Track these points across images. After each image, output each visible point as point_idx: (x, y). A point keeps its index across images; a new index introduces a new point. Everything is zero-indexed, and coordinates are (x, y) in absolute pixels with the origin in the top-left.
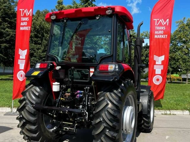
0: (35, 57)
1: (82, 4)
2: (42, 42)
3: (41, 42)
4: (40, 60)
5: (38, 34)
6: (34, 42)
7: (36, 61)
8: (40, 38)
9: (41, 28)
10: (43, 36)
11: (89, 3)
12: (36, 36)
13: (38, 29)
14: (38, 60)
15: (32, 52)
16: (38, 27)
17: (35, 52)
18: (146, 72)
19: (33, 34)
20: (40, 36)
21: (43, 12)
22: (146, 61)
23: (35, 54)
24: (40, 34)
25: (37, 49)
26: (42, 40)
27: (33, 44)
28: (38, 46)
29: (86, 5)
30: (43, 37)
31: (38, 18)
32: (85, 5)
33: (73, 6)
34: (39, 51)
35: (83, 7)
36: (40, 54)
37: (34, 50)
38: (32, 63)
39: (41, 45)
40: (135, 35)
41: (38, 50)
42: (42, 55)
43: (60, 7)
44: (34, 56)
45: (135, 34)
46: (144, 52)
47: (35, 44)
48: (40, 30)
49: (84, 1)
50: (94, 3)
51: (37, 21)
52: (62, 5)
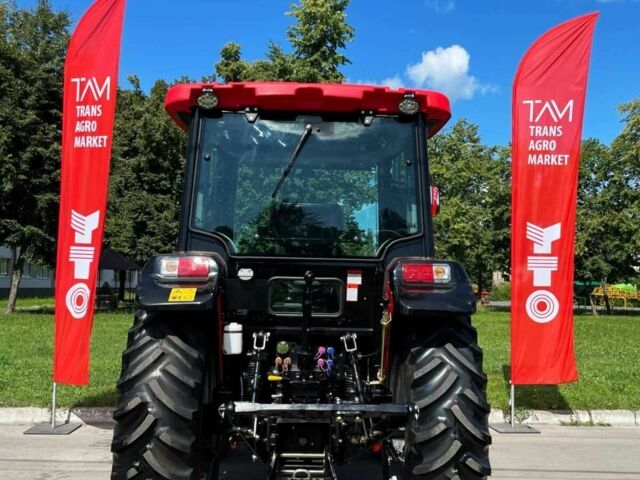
0: (152, 234)
2: (172, 184)
3: (169, 186)
4: (166, 245)
5: (161, 160)
6: (147, 187)
7: (152, 248)
8: (166, 171)
9: (171, 139)
10: (176, 164)
11: (324, 53)
12: (154, 167)
13: (159, 143)
14: (159, 244)
15: (142, 217)
16: (158, 136)
17: (151, 219)
19: (144, 159)
20: (166, 164)
23: (151, 224)
24: (165, 159)
25: (156, 208)
26: (172, 179)
27: (145, 193)
28: (161, 198)
29: (316, 60)
30: (175, 168)
31: (158, 105)
32: (312, 59)
33: (271, 63)
34: (162, 215)
35: (303, 66)
36: (166, 226)
37: (149, 213)
38: (142, 254)
39: (169, 196)
40: (482, 153)
41: (162, 212)
42: (170, 229)
43: (229, 68)
44: (147, 233)
45: (481, 150)
47: (152, 191)
48: (167, 146)
49: (306, 46)
50: (340, 52)
51: (155, 115)
52: (237, 60)
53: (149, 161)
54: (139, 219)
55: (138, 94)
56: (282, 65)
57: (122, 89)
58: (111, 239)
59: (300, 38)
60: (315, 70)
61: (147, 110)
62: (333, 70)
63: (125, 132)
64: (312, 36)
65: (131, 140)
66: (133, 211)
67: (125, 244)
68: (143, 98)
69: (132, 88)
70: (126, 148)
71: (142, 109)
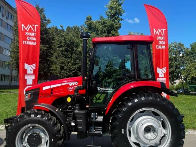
0: (66, 70)
1: (110, 19)
2: (72, 55)
3: (71, 56)
4: (69, 73)
5: (69, 49)
6: (64, 56)
7: (65, 74)
8: (70, 52)
9: (72, 42)
10: (73, 50)
11: (116, 17)
12: (67, 51)
13: (68, 44)
14: (68, 73)
15: (63, 65)
16: (68, 42)
17: (65, 66)
18: (177, 84)
19: (64, 48)
20: (70, 50)
21: (73, 28)
22: (176, 73)
23: (65, 67)
25: (67, 62)
26: (72, 54)
27: (64, 58)
28: (68, 60)
29: (113, 20)
30: (73, 51)
31: (68, 34)
32: (112, 19)
33: (100, 21)
34: (69, 64)
35: (110, 21)
36: (70, 68)
37: (65, 64)
38: (62, 76)
39: (71, 59)
41: (68, 63)
42: (71, 68)
43: (88, 23)
44: (64, 70)
46: (174, 63)
47: (66, 57)
48: (70, 45)
49: (110, 16)
50: (120, 17)
51: (67, 36)
52: (91, 20)
53: (65, 49)
54: (62, 66)
55: (63, 30)
56: (104, 21)
57: (58, 29)
58: (54, 71)
59: (109, 14)
60: (113, 23)
61: (65, 35)
62: (118, 22)
63: (59, 41)
64: (112, 13)
65: (61, 43)
66: (60, 63)
67: (58, 73)
68: (64, 31)
69: (61, 29)
70: (59, 45)
71: (64, 34)
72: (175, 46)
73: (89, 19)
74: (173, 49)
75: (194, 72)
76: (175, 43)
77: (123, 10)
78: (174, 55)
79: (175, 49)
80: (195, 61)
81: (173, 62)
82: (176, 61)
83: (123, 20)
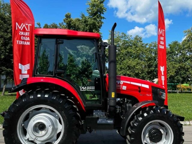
11: (98, 16)
21: (51, 26)
22: (155, 72)
29: (95, 18)
33: (82, 19)
35: (91, 20)
43: (68, 20)
46: (154, 63)
49: (92, 14)
50: (102, 15)
52: (70, 18)
56: (85, 19)
59: (90, 11)
60: (95, 21)
62: (100, 21)
64: (94, 11)
72: (155, 46)
73: (68, 16)
74: (153, 48)
75: (172, 71)
76: (155, 43)
77: (104, 8)
78: (154, 55)
79: (155, 48)
80: (173, 60)
81: (152, 62)
82: (155, 60)
83: (105, 18)
